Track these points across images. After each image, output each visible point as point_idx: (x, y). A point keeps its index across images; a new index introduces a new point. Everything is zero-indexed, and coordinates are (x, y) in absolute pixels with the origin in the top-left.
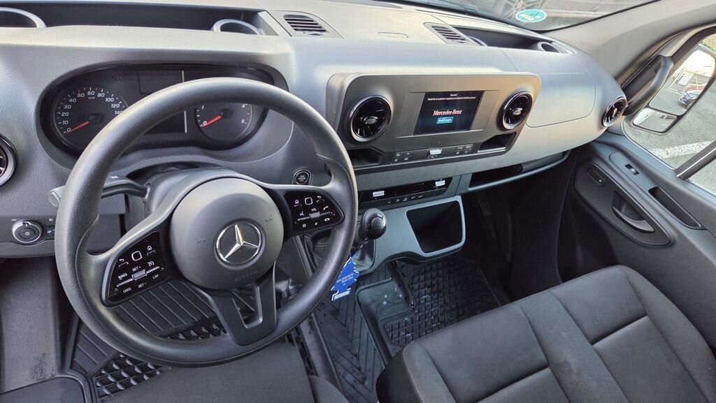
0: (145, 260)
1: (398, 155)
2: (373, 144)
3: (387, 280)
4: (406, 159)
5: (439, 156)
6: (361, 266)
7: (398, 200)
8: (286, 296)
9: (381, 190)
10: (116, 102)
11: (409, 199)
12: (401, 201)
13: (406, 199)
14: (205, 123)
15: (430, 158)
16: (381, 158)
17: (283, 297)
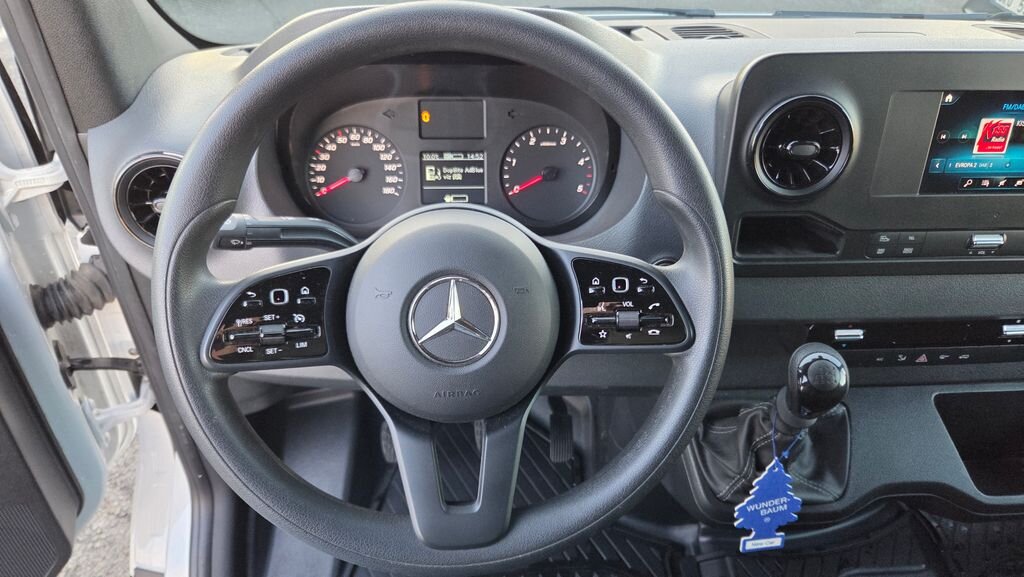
0: (292, 308)
1: (884, 238)
2: (817, 207)
3: (915, 568)
4: (908, 251)
5: (1000, 250)
6: (809, 490)
7: (902, 358)
8: (693, 553)
9: (855, 326)
10: (387, 151)
11: (933, 361)
12: (911, 362)
13: (923, 359)
14: (517, 189)
15: (975, 254)
16: (841, 245)
17: (687, 553)
